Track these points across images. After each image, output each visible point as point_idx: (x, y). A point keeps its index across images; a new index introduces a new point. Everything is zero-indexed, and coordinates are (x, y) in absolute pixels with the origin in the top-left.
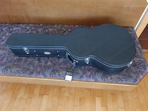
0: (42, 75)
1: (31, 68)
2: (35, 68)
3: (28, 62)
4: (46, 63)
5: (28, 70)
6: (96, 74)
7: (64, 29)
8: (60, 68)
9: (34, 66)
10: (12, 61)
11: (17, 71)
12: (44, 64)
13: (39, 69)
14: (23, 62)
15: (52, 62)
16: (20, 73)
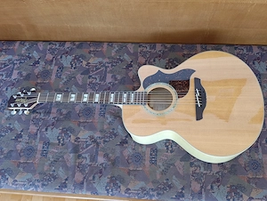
0: (88, 190)
1: (60, 173)
2: (70, 173)
3: (50, 156)
4: (93, 159)
5: (55, 178)
6: (215, 187)
7: (126, 57)
8: (129, 174)
9: (66, 167)
10: (14, 154)
11: (29, 180)
12: (88, 162)
13: (79, 177)
14: (38, 156)
15: (106, 156)
16: (36, 187)
